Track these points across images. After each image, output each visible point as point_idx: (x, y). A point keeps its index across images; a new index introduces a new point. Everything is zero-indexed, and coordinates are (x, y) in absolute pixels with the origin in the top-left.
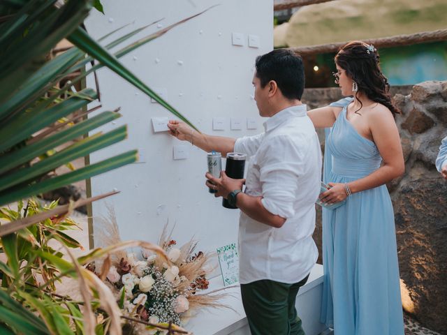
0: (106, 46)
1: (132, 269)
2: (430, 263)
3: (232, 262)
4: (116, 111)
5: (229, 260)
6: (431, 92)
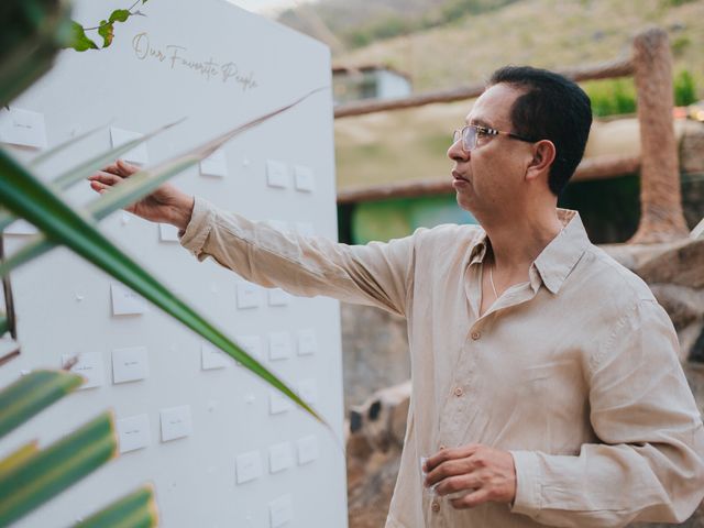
0: (58, 180)
4: (68, 367)
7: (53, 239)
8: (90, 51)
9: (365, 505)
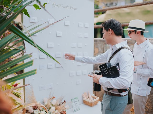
1: (38, 108)
2: (149, 105)
3: (77, 103)
5: (75, 103)
8: (40, 9)
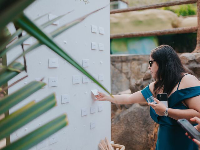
4: (42, 80)
6: (191, 59)
7: (41, 43)
9: (115, 124)
